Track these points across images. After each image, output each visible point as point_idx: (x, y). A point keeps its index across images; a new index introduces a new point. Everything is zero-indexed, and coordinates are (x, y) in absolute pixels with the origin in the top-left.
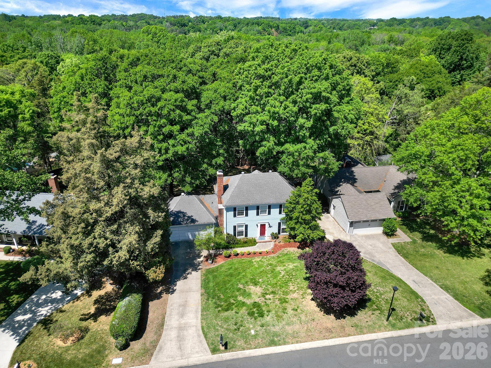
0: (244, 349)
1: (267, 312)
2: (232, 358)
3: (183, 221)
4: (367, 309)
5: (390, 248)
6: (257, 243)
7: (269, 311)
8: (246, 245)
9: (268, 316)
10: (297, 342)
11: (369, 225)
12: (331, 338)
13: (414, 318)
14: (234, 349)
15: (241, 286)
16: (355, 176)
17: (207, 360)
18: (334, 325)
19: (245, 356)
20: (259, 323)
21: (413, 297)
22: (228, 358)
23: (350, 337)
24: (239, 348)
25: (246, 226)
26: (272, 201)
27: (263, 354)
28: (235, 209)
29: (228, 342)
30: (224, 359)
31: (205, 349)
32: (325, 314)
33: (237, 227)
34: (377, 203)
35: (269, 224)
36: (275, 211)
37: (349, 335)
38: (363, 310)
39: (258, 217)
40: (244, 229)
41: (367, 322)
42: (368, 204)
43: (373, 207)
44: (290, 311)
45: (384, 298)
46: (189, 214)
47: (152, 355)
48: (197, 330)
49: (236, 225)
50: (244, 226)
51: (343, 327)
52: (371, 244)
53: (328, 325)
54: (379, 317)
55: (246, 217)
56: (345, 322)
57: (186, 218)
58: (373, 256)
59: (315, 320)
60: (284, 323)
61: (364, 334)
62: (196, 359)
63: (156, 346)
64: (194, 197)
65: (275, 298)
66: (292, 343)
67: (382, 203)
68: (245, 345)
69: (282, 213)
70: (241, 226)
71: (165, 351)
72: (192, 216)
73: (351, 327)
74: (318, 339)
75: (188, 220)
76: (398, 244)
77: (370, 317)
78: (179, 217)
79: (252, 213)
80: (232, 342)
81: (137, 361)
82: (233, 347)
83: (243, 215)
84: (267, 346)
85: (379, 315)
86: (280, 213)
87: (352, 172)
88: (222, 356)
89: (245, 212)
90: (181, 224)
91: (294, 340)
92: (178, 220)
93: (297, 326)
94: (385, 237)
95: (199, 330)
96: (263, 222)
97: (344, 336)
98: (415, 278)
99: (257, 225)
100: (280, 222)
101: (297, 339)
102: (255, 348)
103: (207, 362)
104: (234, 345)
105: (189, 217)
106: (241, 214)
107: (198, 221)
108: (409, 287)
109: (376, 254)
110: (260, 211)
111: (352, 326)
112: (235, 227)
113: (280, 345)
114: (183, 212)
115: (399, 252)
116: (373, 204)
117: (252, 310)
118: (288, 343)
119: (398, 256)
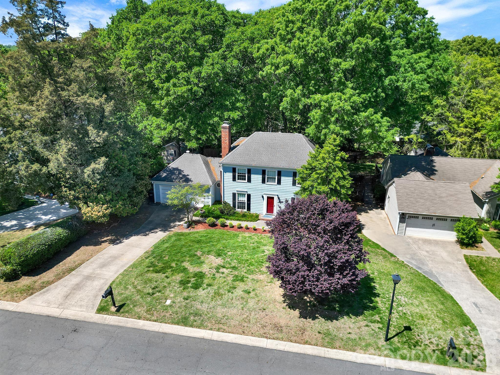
0: (139, 318)
1: (207, 285)
2: (116, 324)
3: (176, 179)
4: (360, 318)
5: (458, 260)
6: (259, 220)
7: (209, 285)
8: (243, 219)
9: (203, 290)
10: (218, 330)
11: (434, 225)
12: (274, 339)
13: (442, 349)
14: (127, 314)
15: (199, 253)
16: (434, 166)
17: (85, 317)
18: (292, 324)
19: (136, 327)
20: (185, 294)
21: (457, 321)
22: (112, 323)
23: (307, 346)
24: (135, 315)
25: (249, 196)
26: (282, 164)
27: (161, 330)
28: (234, 170)
29: (126, 305)
30: (106, 322)
31: (93, 305)
32: (287, 307)
33: (237, 195)
34: (451, 195)
35: (279, 198)
36: (287, 181)
37: (306, 343)
38: (353, 317)
39: (264, 185)
40: (245, 199)
41: (350, 333)
42: (436, 195)
43: (444, 199)
44: (239, 292)
45: (402, 311)
46: (185, 173)
47: (32, 294)
48: (105, 284)
49: (236, 192)
50: (246, 195)
51: (303, 330)
52: (428, 250)
53: (281, 321)
54: (375, 332)
55: (249, 184)
56: (312, 324)
57: (181, 176)
58: (423, 264)
59: (267, 310)
60: (220, 302)
61: (333, 347)
62: (73, 312)
63: (45, 287)
64: (198, 157)
65: (232, 273)
66: (211, 329)
67: (459, 196)
68: (145, 314)
69: (297, 185)
70: (243, 194)
71: (49, 294)
72: (188, 175)
73: (317, 334)
74: (252, 335)
75: (181, 178)
76: (475, 258)
77: (359, 328)
78: (174, 174)
79: (256, 178)
80: (131, 306)
81: (9, 297)
82: (127, 312)
83: (245, 180)
84: (173, 323)
85: (377, 330)
86: (294, 184)
87: (432, 161)
88: (106, 318)
89: (247, 175)
90: (173, 182)
91: (217, 326)
92: (170, 177)
93: (235, 311)
94: (458, 247)
95: (106, 284)
96: (271, 193)
97: (296, 342)
98: (480, 301)
99: (263, 197)
100: (293, 197)
101: (221, 326)
102: (155, 321)
103: (82, 319)
104: (131, 309)
105: (184, 176)
106: (242, 177)
107: (192, 181)
108: (461, 308)
109: (430, 262)
110: (266, 177)
111: (319, 333)
112: (234, 195)
113: (192, 326)
114: (180, 170)
115: (471, 267)
116: (444, 195)
117: (189, 279)
118: (205, 328)
119: (467, 271)
